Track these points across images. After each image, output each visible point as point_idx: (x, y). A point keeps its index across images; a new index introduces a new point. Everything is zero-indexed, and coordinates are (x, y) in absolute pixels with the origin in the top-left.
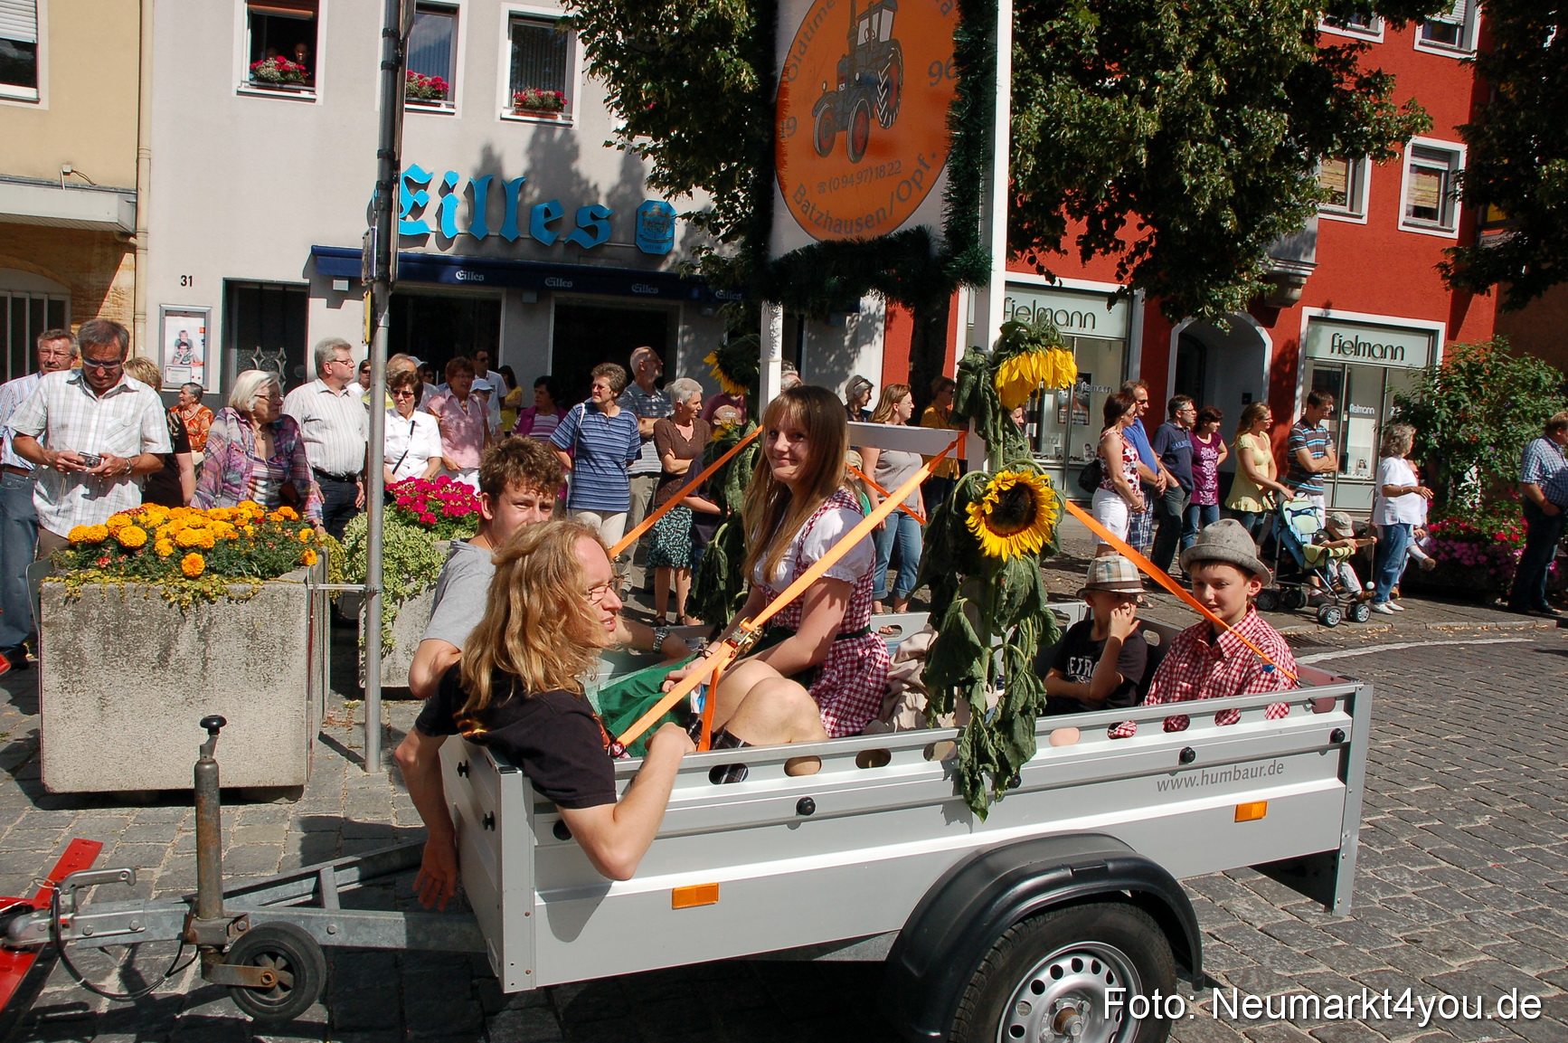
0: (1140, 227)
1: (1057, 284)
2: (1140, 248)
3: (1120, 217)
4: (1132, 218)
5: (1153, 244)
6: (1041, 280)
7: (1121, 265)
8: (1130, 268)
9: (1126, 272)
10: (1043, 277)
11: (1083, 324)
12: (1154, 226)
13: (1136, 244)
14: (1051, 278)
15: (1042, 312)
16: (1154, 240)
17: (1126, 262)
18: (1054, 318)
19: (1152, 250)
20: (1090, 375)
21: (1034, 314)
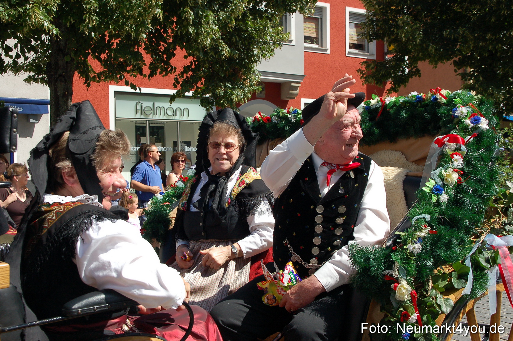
0: (186, 57)
1: (138, 91)
2: (187, 69)
3: (173, 52)
4: (180, 52)
5: (193, 67)
6: (128, 89)
7: (176, 80)
8: (181, 80)
9: (178, 83)
10: (130, 87)
11: (182, 114)
12: (193, 57)
15: (158, 109)
16: (193, 65)
17: (178, 77)
18: (165, 112)
19: (193, 70)
20: (190, 142)
21: (154, 111)
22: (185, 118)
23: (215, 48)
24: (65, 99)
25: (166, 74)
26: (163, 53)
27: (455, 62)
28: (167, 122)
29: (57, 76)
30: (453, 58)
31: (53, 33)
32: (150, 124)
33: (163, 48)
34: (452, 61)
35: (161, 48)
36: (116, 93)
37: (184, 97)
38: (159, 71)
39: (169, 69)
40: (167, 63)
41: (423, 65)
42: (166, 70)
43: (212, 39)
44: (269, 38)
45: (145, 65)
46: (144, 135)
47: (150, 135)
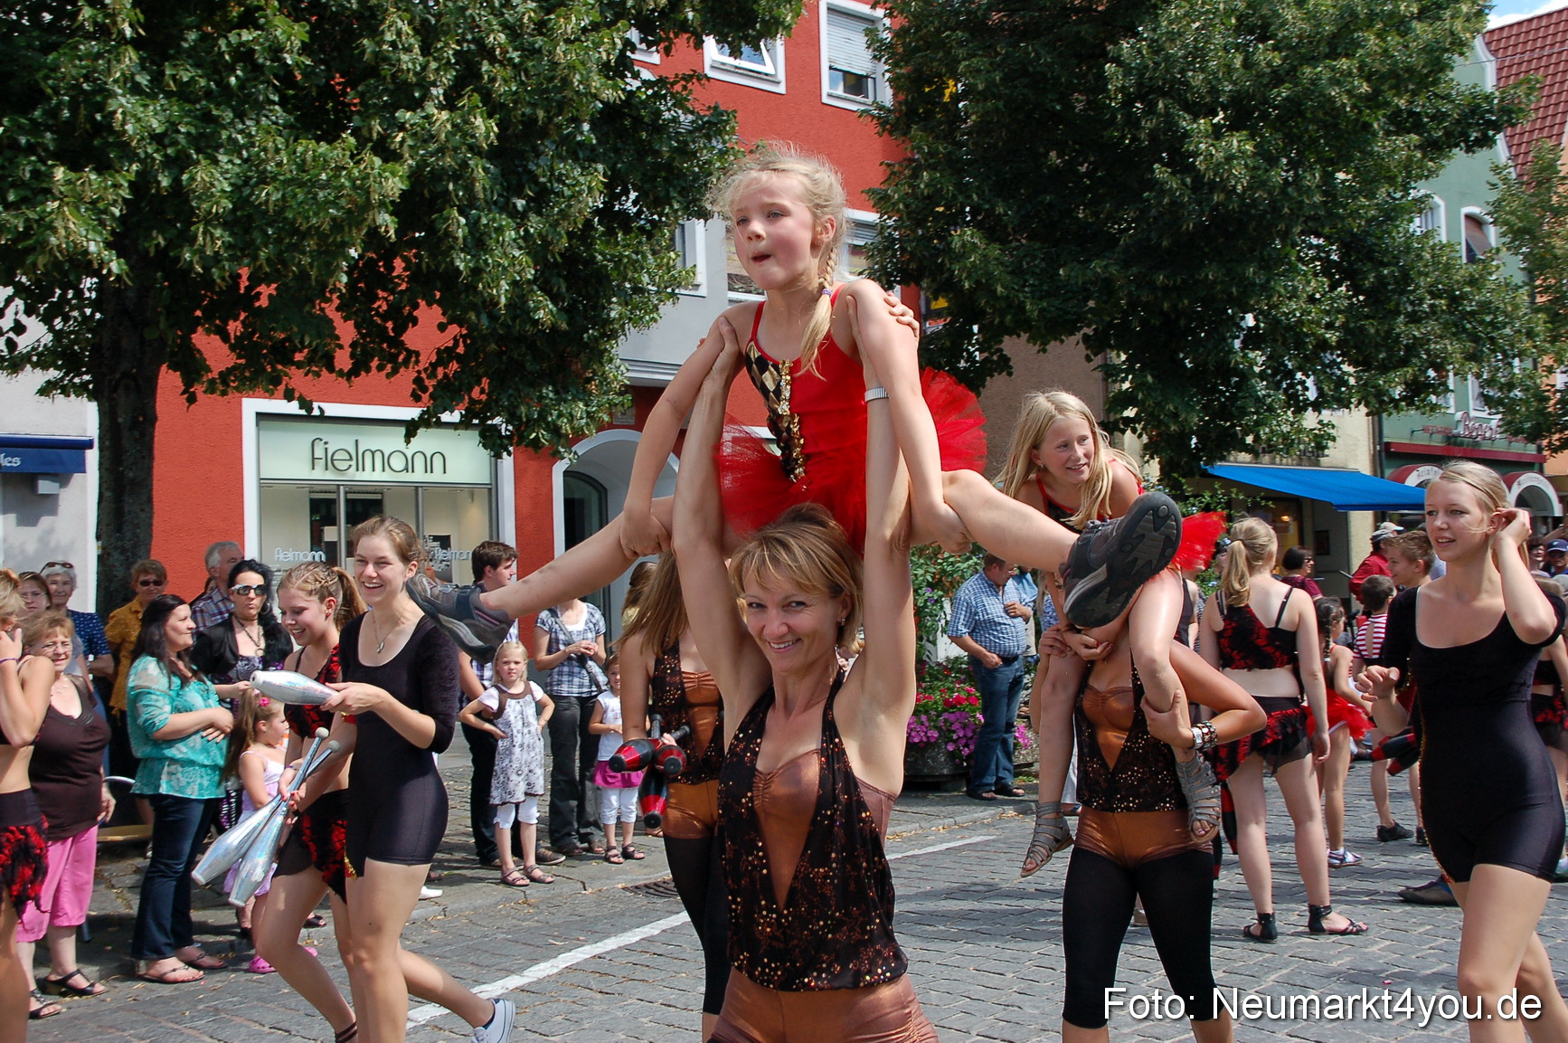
0: (442, 327)
2: (445, 356)
3: (410, 313)
4: (429, 315)
5: (461, 350)
7: (419, 382)
8: (430, 384)
9: (425, 389)
11: (429, 468)
12: (461, 326)
13: (439, 352)
14: (306, 404)
15: (368, 455)
16: (461, 344)
17: (423, 375)
18: (386, 463)
19: (459, 358)
20: (448, 537)
21: (357, 459)
22: (437, 476)
23: (519, 305)
24: (136, 434)
25: (395, 371)
26: (385, 317)
27: (1086, 338)
28: (389, 488)
29: (118, 376)
30: (1081, 328)
31: (110, 271)
32: (346, 493)
33: (385, 307)
34: (1079, 336)
35: (380, 306)
36: (261, 417)
37: (440, 424)
38: (375, 363)
39: (401, 358)
40: (397, 343)
41: (1015, 347)
42: (393, 359)
43: (514, 284)
44: (646, 279)
45: (341, 347)
46: (332, 521)
47: (348, 521)
